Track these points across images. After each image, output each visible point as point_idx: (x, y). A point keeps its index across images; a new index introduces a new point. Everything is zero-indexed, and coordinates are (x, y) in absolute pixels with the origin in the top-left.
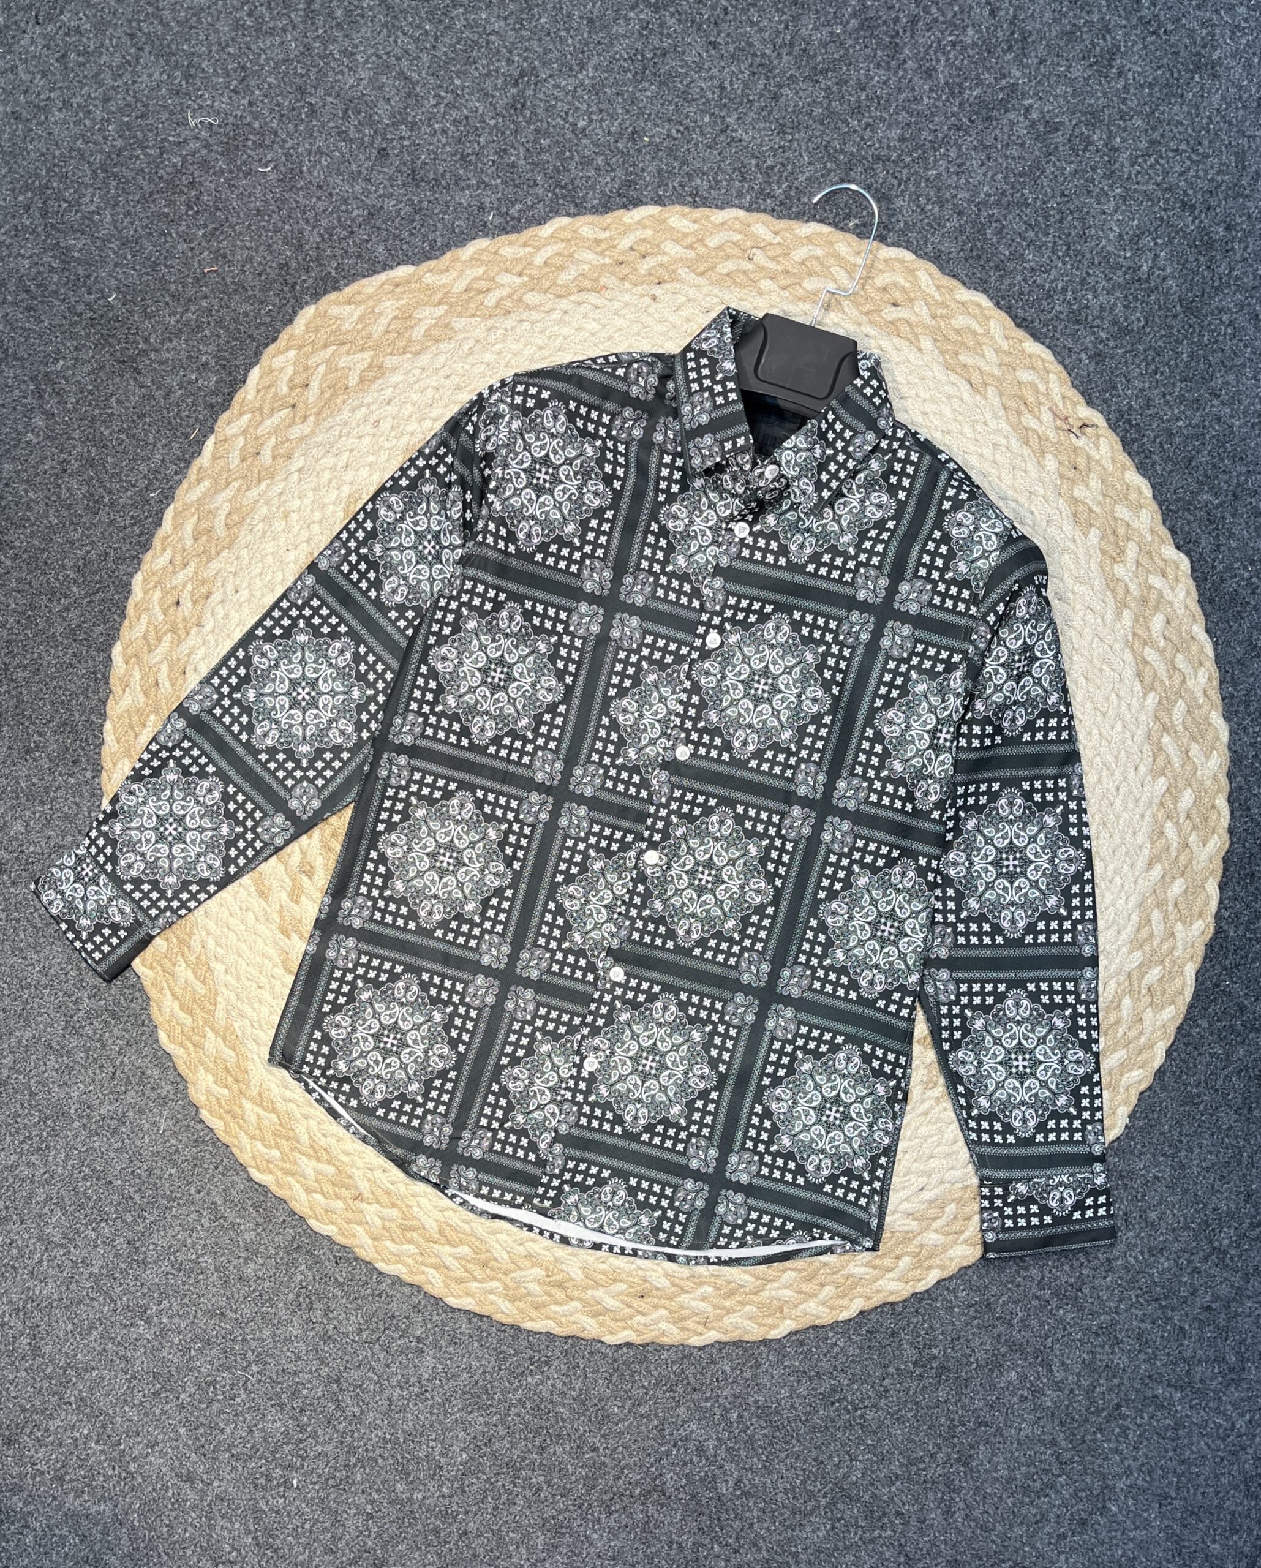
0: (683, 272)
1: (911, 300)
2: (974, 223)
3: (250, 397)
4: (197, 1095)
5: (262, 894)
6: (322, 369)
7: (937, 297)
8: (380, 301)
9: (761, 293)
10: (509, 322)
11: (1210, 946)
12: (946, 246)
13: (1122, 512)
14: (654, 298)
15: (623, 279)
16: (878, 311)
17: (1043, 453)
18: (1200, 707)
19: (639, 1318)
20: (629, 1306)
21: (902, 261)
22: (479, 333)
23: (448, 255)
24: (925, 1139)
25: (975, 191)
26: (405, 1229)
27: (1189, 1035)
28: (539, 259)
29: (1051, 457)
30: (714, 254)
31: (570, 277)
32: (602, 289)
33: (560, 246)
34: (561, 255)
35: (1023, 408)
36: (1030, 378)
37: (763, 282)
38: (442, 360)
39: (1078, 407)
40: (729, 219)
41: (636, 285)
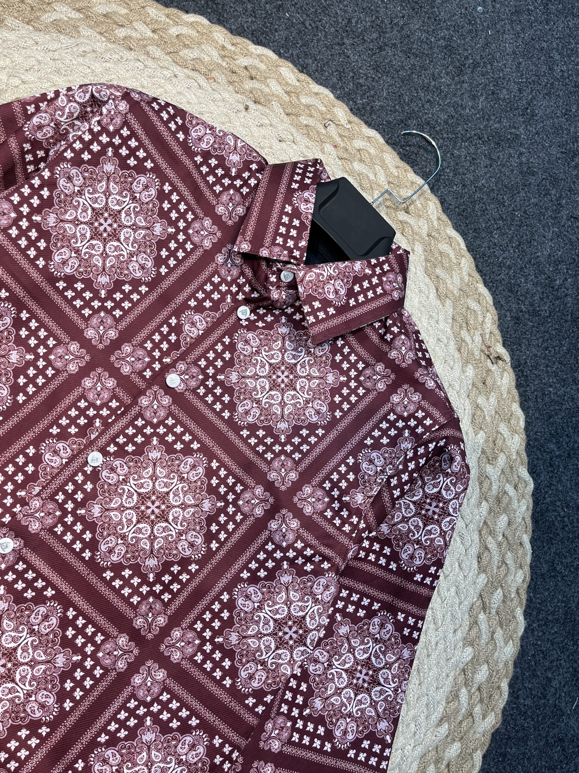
0: (275, 105)
13: (503, 429)
14: (247, 108)
15: (231, 83)
17: (467, 362)
28: (174, 31)
29: (471, 367)
30: (302, 108)
31: (192, 55)
32: (211, 78)
33: (194, 33)
34: (192, 39)
35: (464, 325)
36: (476, 308)
37: (328, 145)
38: (56, 46)
39: (498, 344)
40: (322, 93)
41: (237, 92)
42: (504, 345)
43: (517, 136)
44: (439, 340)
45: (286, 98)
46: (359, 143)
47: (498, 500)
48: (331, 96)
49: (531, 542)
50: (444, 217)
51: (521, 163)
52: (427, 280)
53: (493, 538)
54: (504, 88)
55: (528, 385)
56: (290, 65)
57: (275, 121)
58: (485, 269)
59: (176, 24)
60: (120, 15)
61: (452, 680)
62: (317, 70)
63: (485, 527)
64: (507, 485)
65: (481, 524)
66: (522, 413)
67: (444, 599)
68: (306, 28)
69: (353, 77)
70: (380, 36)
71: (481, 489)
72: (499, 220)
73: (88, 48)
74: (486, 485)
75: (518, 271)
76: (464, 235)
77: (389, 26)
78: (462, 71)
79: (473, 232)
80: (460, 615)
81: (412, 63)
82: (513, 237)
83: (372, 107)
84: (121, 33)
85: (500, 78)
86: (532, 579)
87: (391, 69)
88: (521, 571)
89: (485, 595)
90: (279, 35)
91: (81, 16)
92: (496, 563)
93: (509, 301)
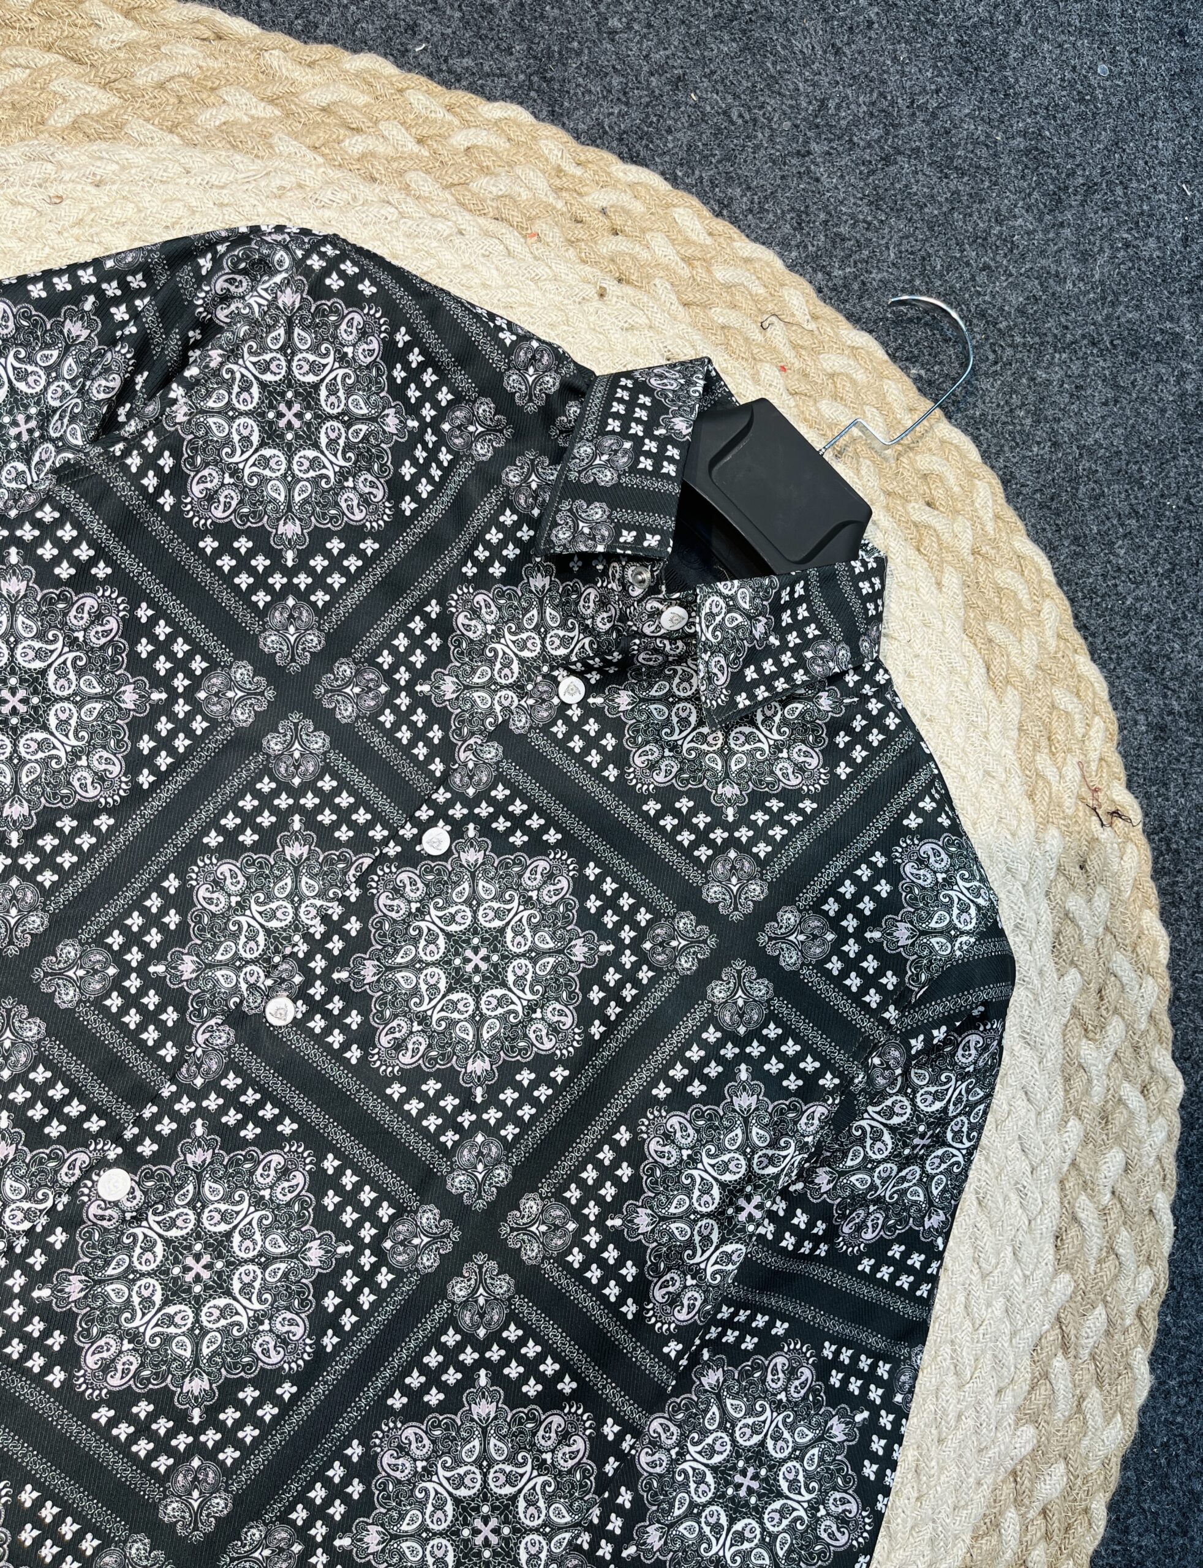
0: (661, 286)
2: (1068, 468)
9: (756, 380)
10: (366, 192)
12: (1023, 473)
13: (1122, 966)
14: (602, 294)
15: (572, 243)
16: (906, 500)
17: (1047, 822)
22: (310, 177)
25: (1084, 429)
28: (460, 139)
29: (1056, 833)
30: (717, 289)
31: (494, 190)
32: (532, 235)
33: (500, 143)
34: (496, 154)
35: (1044, 743)
36: (1070, 707)
37: (767, 366)
38: (225, 176)
39: (1116, 783)
40: (760, 260)
41: (585, 262)
42: (1129, 787)
43: (1177, 338)
44: (987, 773)
45: (684, 271)
46: (832, 362)
47: (1105, 1118)
48: (778, 263)
49: (1173, 1209)
50: (1010, 514)
51: (1183, 395)
52: (967, 647)
53: (1091, 1197)
54: (1151, 235)
55: (1180, 872)
56: (695, 202)
57: (659, 318)
58: (1096, 623)
59: (466, 124)
60: (353, 107)
61: (987, 1493)
62: (750, 211)
63: (1074, 1173)
64: (1126, 1084)
65: (1066, 1167)
66: (1163, 932)
67: (978, 1322)
68: (733, 123)
69: (826, 222)
70: (887, 133)
71: (1066, 1091)
72: (1129, 516)
73: (288, 181)
74: (1078, 1084)
75: (1168, 626)
76: (1050, 550)
77: (906, 112)
78: (1060, 201)
79: (1072, 543)
80: (1011, 1358)
81: (952, 186)
82: (1159, 552)
83: (864, 283)
84: (355, 145)
85: (1142, 213)
86: (1172, 1287)
87: (907, 202)
88: (1149, 1271)
89: (1066, 1318)
90: (675, 139)
91: (277, 113)
92: (1095, 1251)
93: (1145, 691)
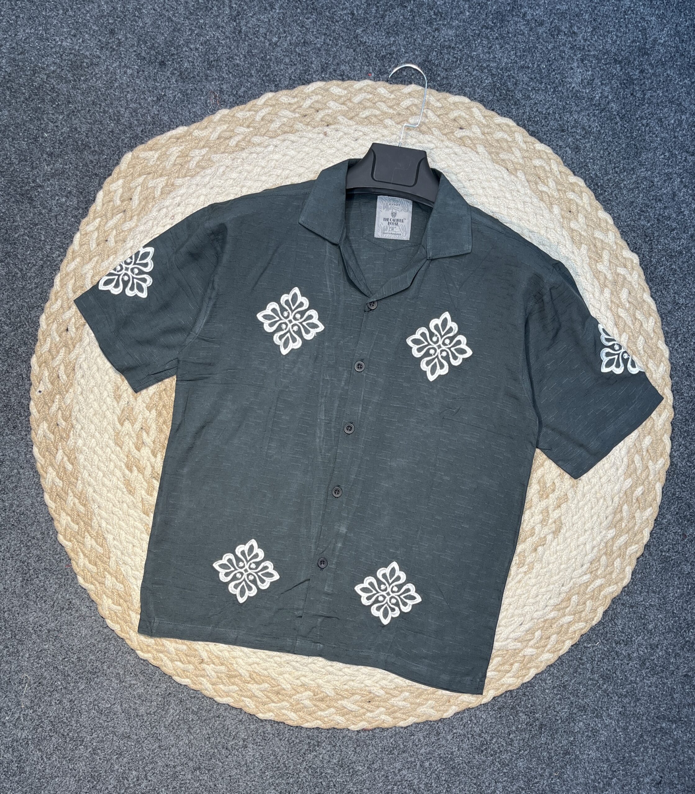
0: (340, 118)
1: (470, 125)
3: (98, 208)
4: (104, 611)
5: (130, 492)
6: (139, 188)
7: (484, 121)
8: (169, 148)
9: (386, 127)
10: (244, 155)
11: (668, 472)
13: (598, 234)
14: (325, 134)
15: (308, 124)
16: (452, 133)
17: (551, 204)
18: (652, 339)
19: (369, 714)
20: (363, 708)
21: (463, 103)
22: (228, 162)
23: (206, 119)
24: (520, 595)
26: (230, 677)
27: (661, 524)
42: (575, 175)
46: (405, 103)
47: (616, 282)
48: (371, 82)
50: (488, 112)
